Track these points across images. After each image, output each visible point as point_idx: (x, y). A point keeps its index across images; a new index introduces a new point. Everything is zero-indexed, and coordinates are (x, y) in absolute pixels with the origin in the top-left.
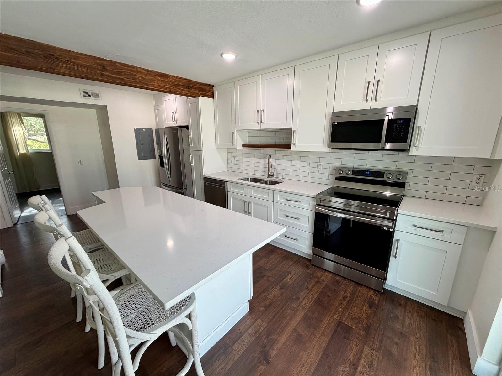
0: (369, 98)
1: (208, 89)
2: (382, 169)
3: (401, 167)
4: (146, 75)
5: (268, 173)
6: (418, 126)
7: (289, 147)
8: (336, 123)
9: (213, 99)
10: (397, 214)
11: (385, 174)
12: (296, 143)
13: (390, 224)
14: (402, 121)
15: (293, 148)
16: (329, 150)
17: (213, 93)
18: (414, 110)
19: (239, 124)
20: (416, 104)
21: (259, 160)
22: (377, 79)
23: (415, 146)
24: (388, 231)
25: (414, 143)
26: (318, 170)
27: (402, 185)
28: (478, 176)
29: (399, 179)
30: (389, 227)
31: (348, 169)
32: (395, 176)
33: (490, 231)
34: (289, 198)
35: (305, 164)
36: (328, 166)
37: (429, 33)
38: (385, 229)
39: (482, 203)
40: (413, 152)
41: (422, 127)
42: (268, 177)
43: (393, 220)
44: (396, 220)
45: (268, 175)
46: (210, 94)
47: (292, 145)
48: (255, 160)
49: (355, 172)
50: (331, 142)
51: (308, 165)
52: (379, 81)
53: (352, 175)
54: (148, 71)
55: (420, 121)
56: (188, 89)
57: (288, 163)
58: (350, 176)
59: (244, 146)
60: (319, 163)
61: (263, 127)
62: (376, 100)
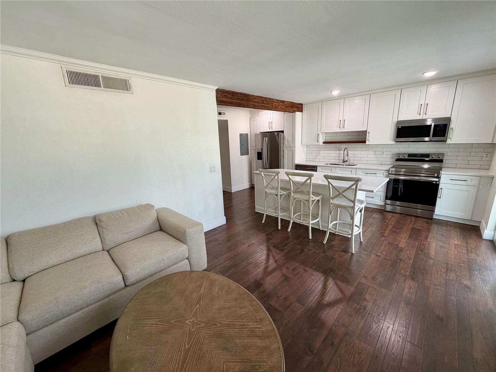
0: (422, 113)
1: (300, 106)
2: (428, 152)
3: (440, 151)
4: (277, 103)
5: (343, 160)
6: (451, 127)
7: (365, 142)
8: (400, 127)
9: (301, 113)
10: (441, 175)
11: (430, 156)
12: (369, 139)
13: (437, 180)
14: (442, 125)
15: (367, 143)
16: (394, 143)
17: (302, 109)
18: (449, 119)
19: (324, 129)
20: (450, 116)
21: (334, 152)
22: (426, 103)
23: (450, 138)
24: (436, 184)
25: (449, 137)
26: (382, 156)
27: (441, 161)
28: (487, 153)
29: (439, 157)
30: (436, 181)
31: (405, 154)
32: (436, 156)
33: (491, 177)
34: (368, 172)
35: (372, 153)
36: (390, 153)
37: (457, 81)
38: (434, 183)
39: (489, 167)
40: (449, 141)
41: (454, 129)
42: (343, 163)
43: (438, 177)
44: (440, 177)
45: (343, 161)
46: (301, 110)
47: (367, 141)
48: (331, 152)
49: (410, 155)
50: (396, 138)
51: (374, 153)
52: (427, 104)
53: (408, 157)
54: (278, 100)
55: (452, 125)
56: (292, 108)
57: (360, 152)
58: (407, 158)
59: (324, 143)
60: (382, 152)
61: (344, 130)
62: (426, 114)
